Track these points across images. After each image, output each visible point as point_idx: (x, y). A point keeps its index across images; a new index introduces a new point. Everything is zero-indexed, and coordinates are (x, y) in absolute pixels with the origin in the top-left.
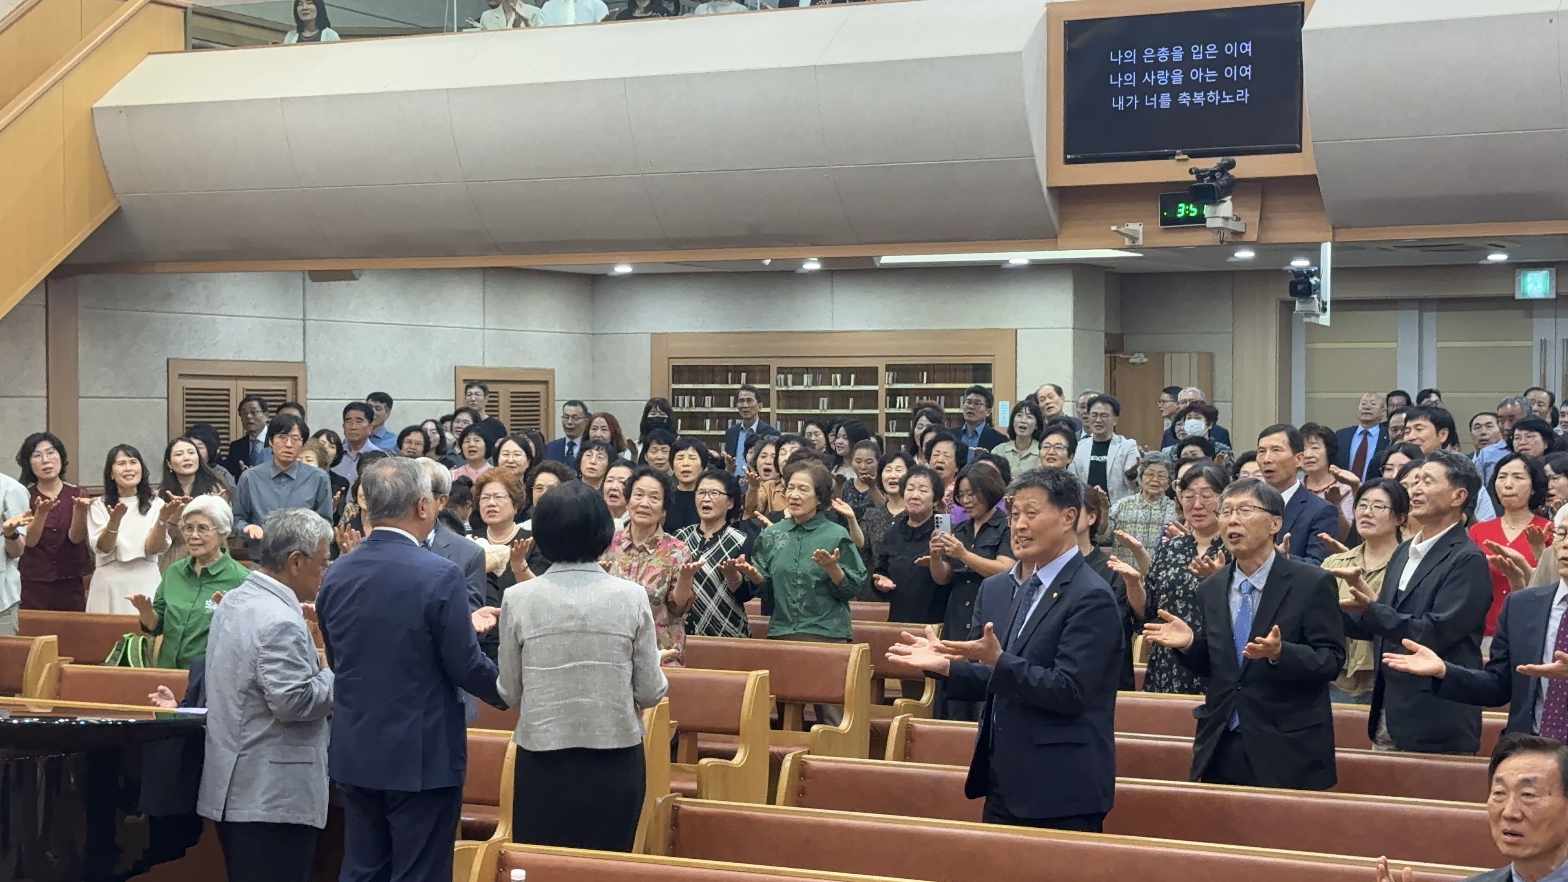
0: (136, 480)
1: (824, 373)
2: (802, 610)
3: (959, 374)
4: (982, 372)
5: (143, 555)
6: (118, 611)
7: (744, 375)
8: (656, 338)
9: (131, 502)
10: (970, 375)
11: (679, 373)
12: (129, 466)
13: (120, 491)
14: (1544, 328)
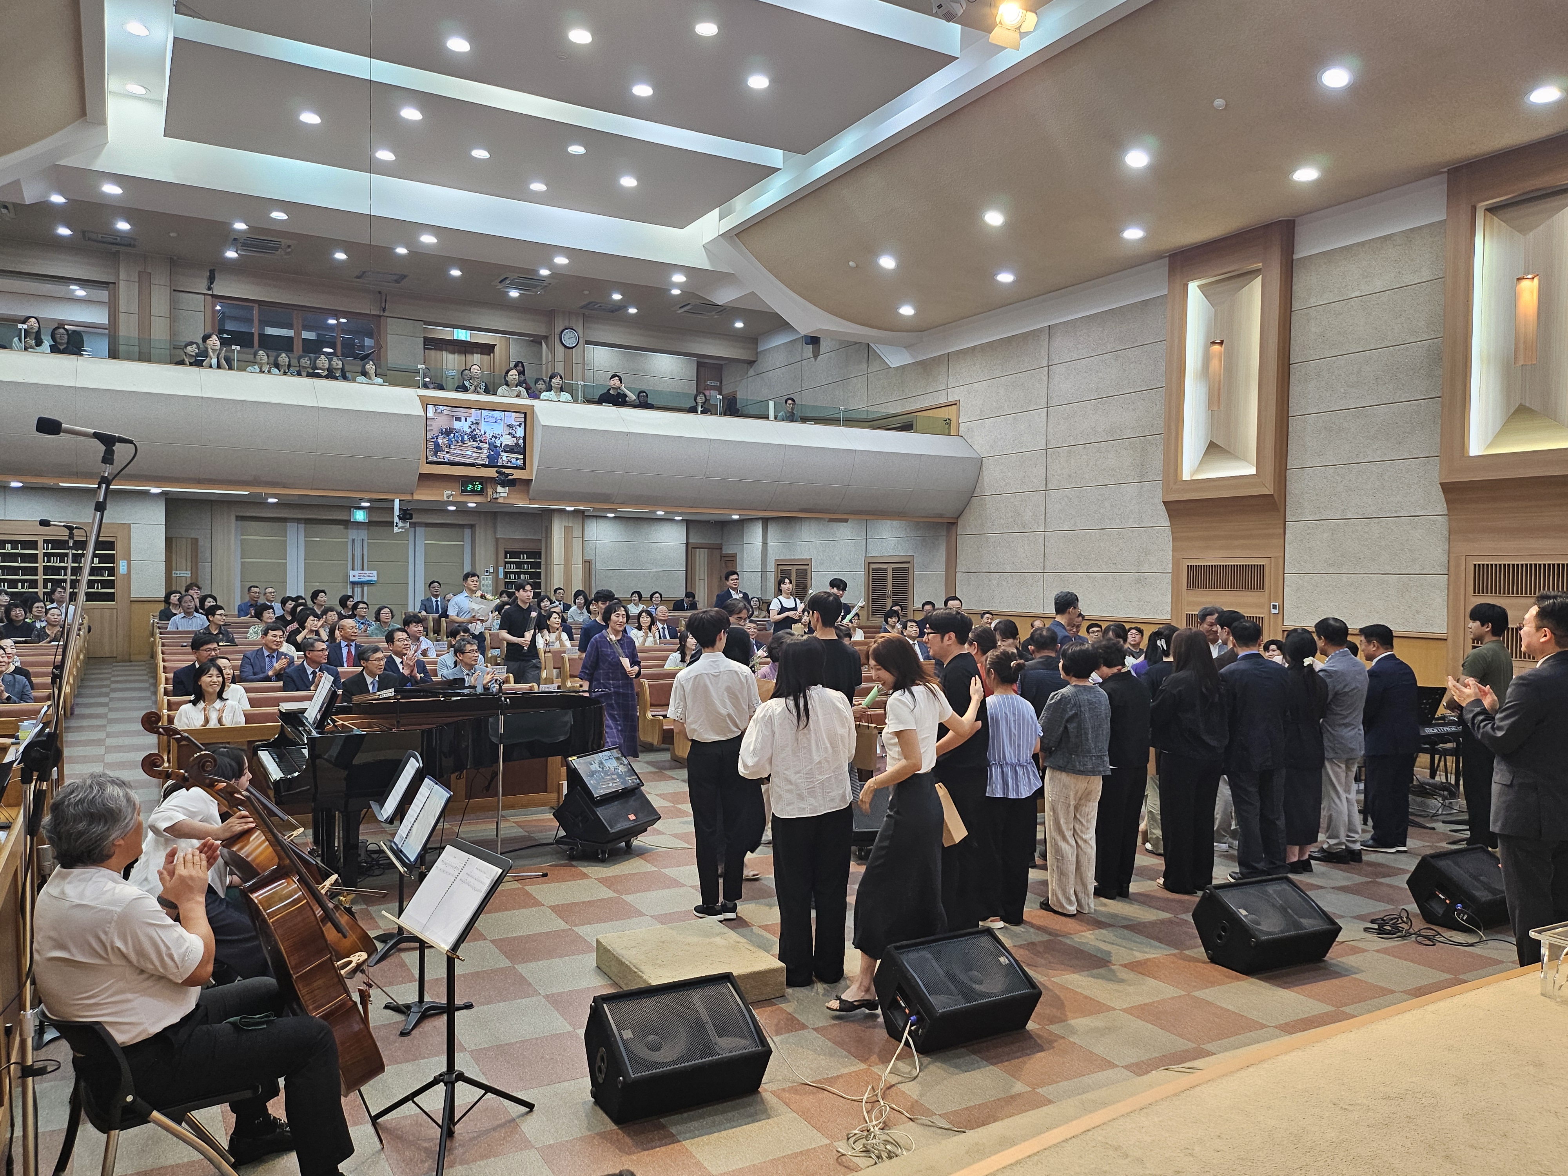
4: (109, 545)
14: (353, 534)
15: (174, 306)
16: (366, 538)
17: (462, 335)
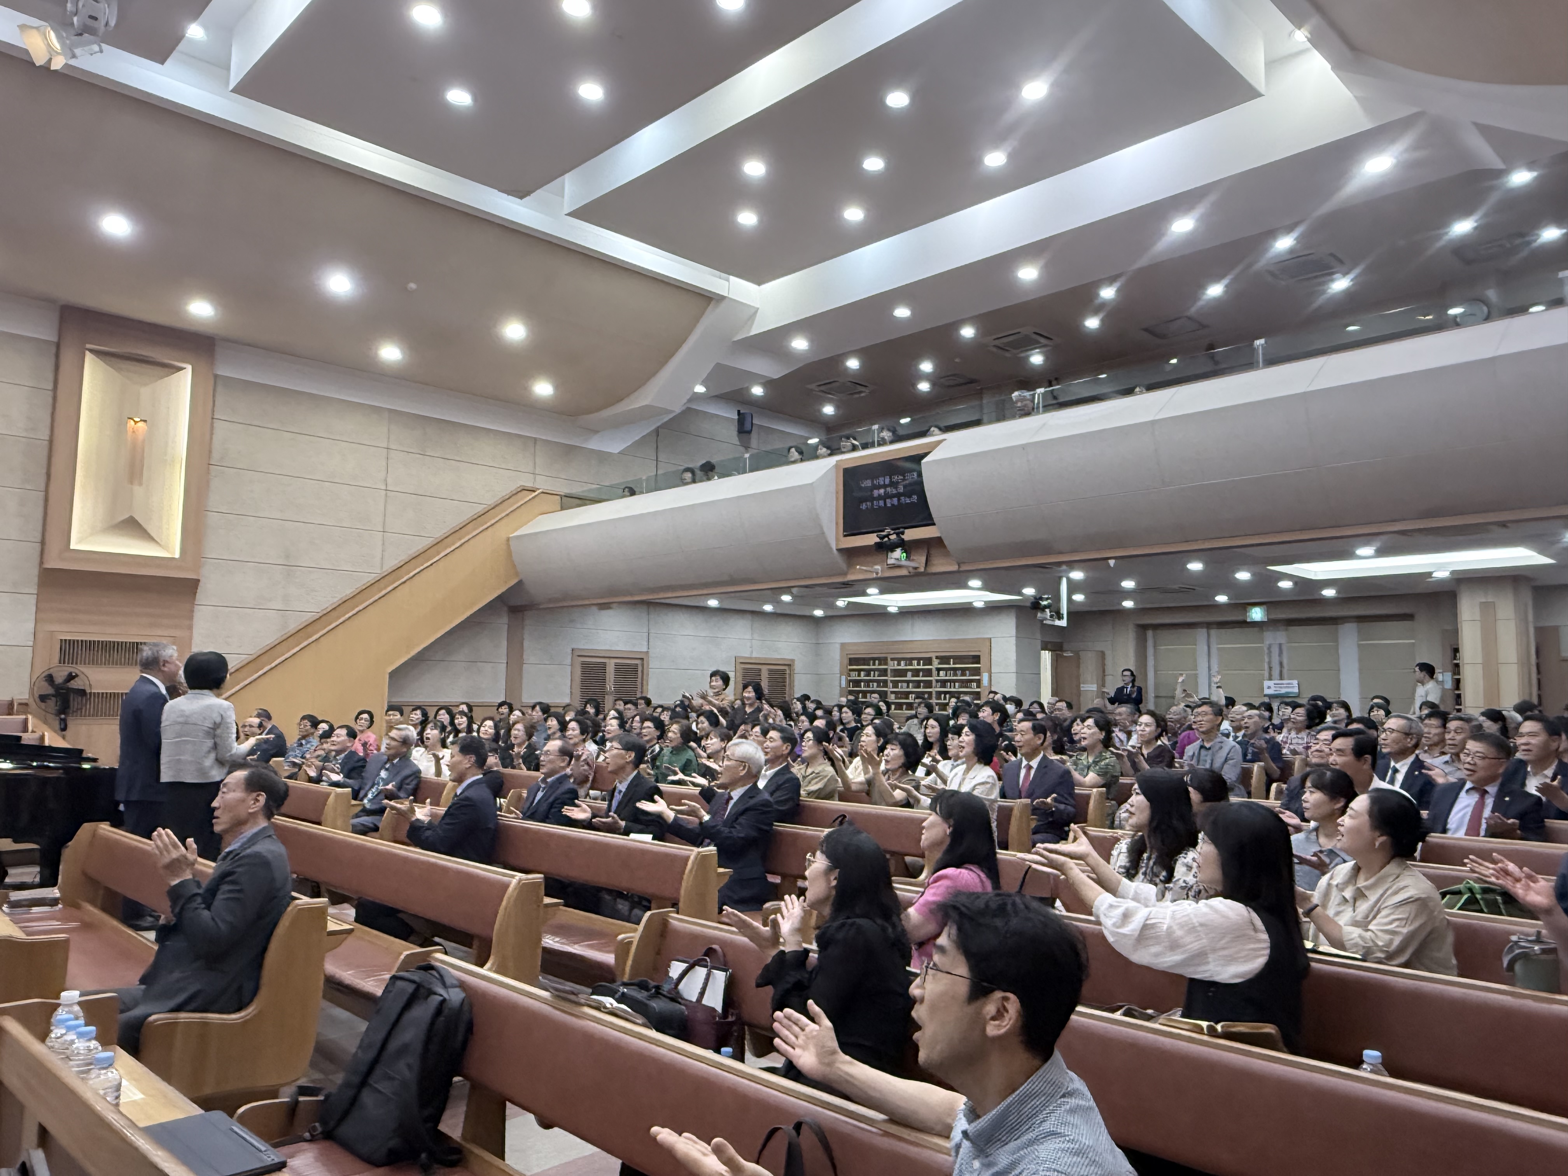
3: (967, 660)
4: (977, 659)
7: (879, 661)
8: (843, 645)
10: (971, 661)
11: (852, 661)
14: (1269, 637)
16: (1284, 642)
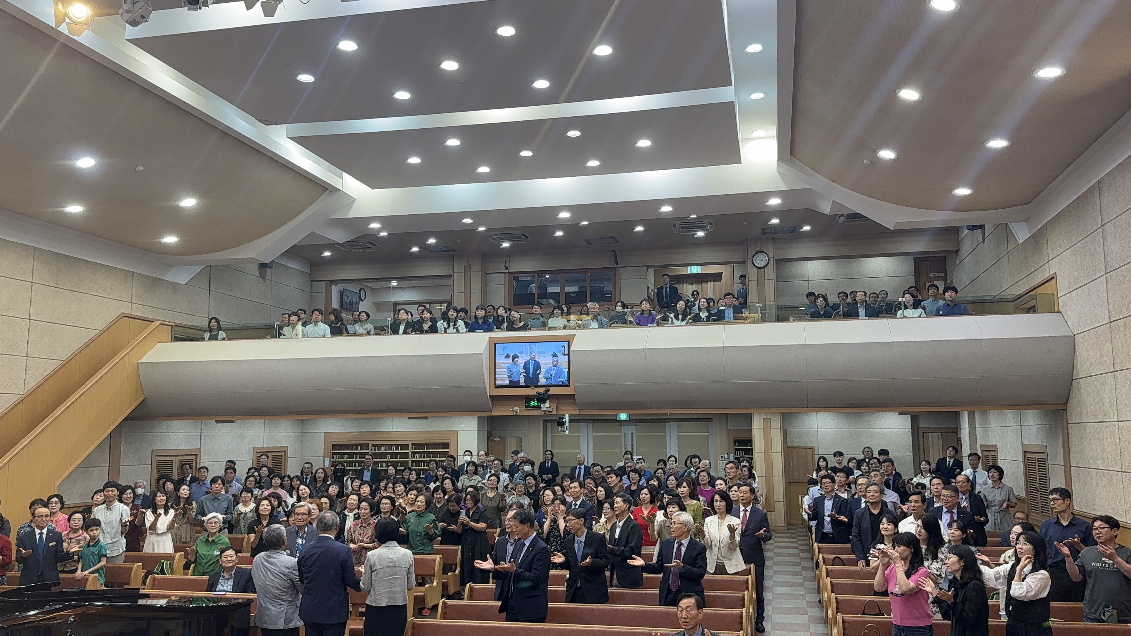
0: (164, 503)
1: (389, 447)
2: (419, 544)
3: (438, 447)
4: (446, 445)
5: (166, 531)
6: (156, 551)
7: (359, 447)
8: (327, 434)
9: (161, 511)
10: (442, 447)
11: (335, 447)
12: (162, 498)
13: (158, 507)
14: (625, 429)
15: (485, 284)
16: (634, 432)
17: (695, 270)
